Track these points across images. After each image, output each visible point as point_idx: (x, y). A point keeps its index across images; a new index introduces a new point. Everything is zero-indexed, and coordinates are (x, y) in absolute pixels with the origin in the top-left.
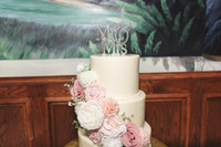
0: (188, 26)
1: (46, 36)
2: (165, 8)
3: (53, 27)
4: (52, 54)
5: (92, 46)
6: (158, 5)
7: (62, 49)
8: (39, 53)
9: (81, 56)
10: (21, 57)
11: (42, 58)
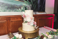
0: (35, 6)
1: (10, 7)
2: (32, 3)
3: (12, 5)
4: (11, 11)
5: (19, 9)
6: (31, 2)
7: (13, 10)
8: (8, 10)
9: (17, 11)
10: (4, 11)
11: (9, 11)
